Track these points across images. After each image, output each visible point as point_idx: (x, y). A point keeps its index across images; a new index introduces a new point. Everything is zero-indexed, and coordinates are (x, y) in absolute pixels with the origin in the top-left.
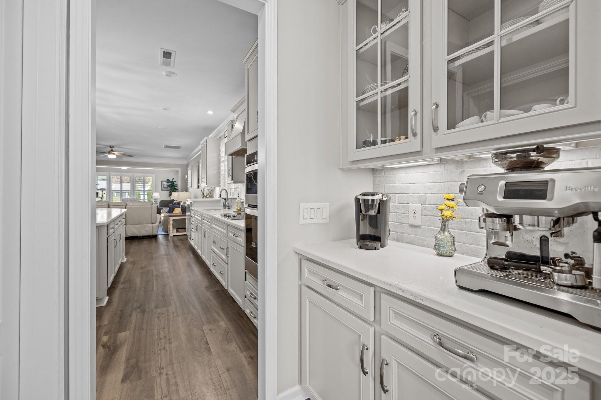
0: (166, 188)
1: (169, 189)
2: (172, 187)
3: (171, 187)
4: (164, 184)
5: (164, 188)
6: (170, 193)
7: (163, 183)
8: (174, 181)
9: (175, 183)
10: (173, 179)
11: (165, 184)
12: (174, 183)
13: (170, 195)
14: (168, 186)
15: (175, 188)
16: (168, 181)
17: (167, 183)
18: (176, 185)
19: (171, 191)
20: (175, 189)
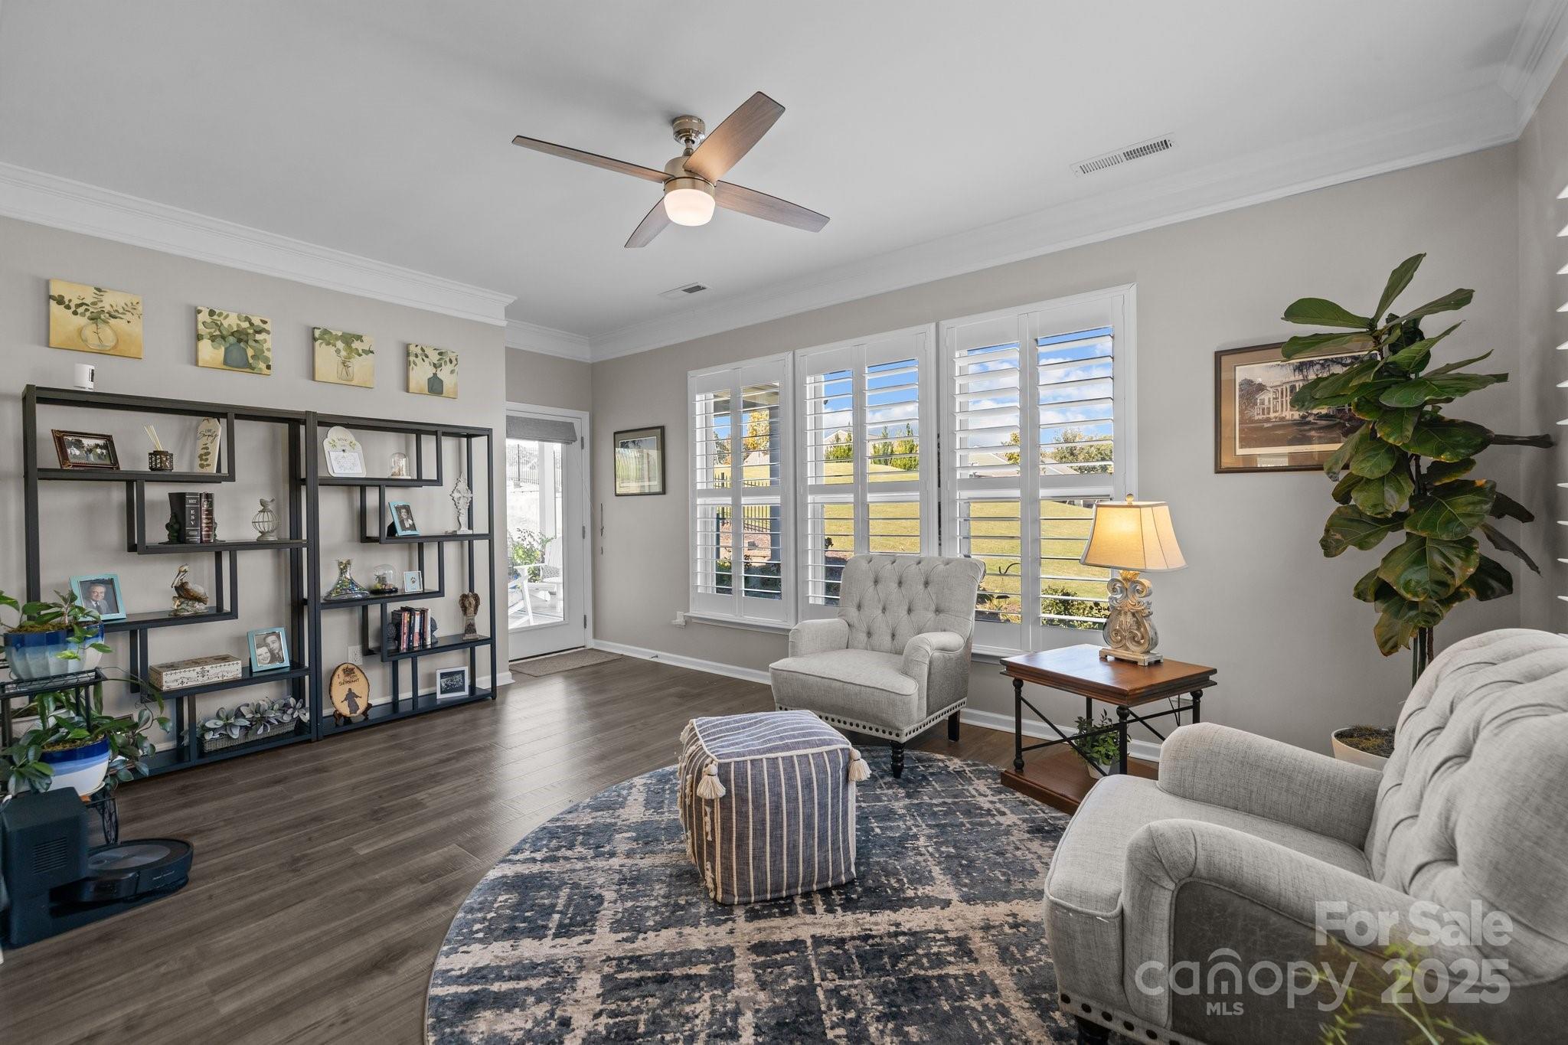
0: (1295, 434)
1: (1330, 446)
3: (1368, 405)
4: (1253, 393)
5: (1256, 435)
7: (1244, 372)
8: (1406, 303)
10: (1404, 271)
11: (1274, 383)
14: (1310, 396)
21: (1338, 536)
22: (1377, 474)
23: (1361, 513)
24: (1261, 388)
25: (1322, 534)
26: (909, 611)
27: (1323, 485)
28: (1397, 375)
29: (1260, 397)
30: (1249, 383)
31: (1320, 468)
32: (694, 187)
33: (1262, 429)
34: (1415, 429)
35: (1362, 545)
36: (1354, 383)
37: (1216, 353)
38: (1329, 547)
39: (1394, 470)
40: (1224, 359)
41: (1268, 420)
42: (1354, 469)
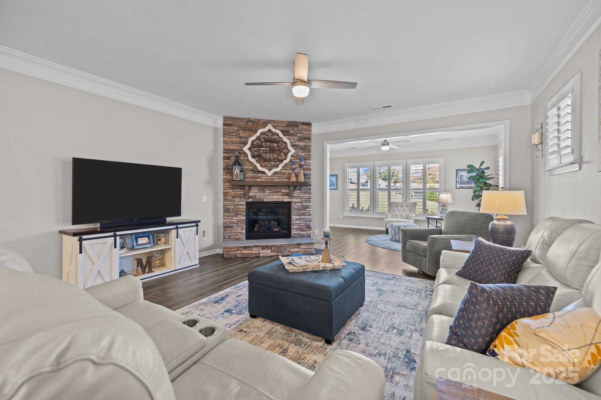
0: (468, 183)
1: (473, 185)
2: (480, 180)
3: (478, 180)
4: (462, 176)
5: (462, 183)
6: (474, 192)
7: (461, 173)
8: (483, 167)
9: (486, 171)
10: (483, 163)
11: (465, 175)
12: (483, 172)
13: (477, 196)
14: (470, 178)
15: (487, 182)
16: (471, 168)
17: (468, 172)
18: (489, 176)
19: (478, 189)
20: (485, 183)
21: (474, 198)
22: (479, 190)
23: (477, 195)
24: (463, 176)
25: (472, 198)
26: (404, 211)
27: (472, 191)
28: (481, 177)
29: (463, 177)
30: (461, 175)
31: (471, 188)
32: (387, 146)
33: (463, 182)
34: (483, 184)
35: (477, 199)
36: (476, 178)
37: (456, 170)
38: (473, 200)
39: (481, 189)
40: (458, 171)
41: (464, 181)
42: (476, 189)
